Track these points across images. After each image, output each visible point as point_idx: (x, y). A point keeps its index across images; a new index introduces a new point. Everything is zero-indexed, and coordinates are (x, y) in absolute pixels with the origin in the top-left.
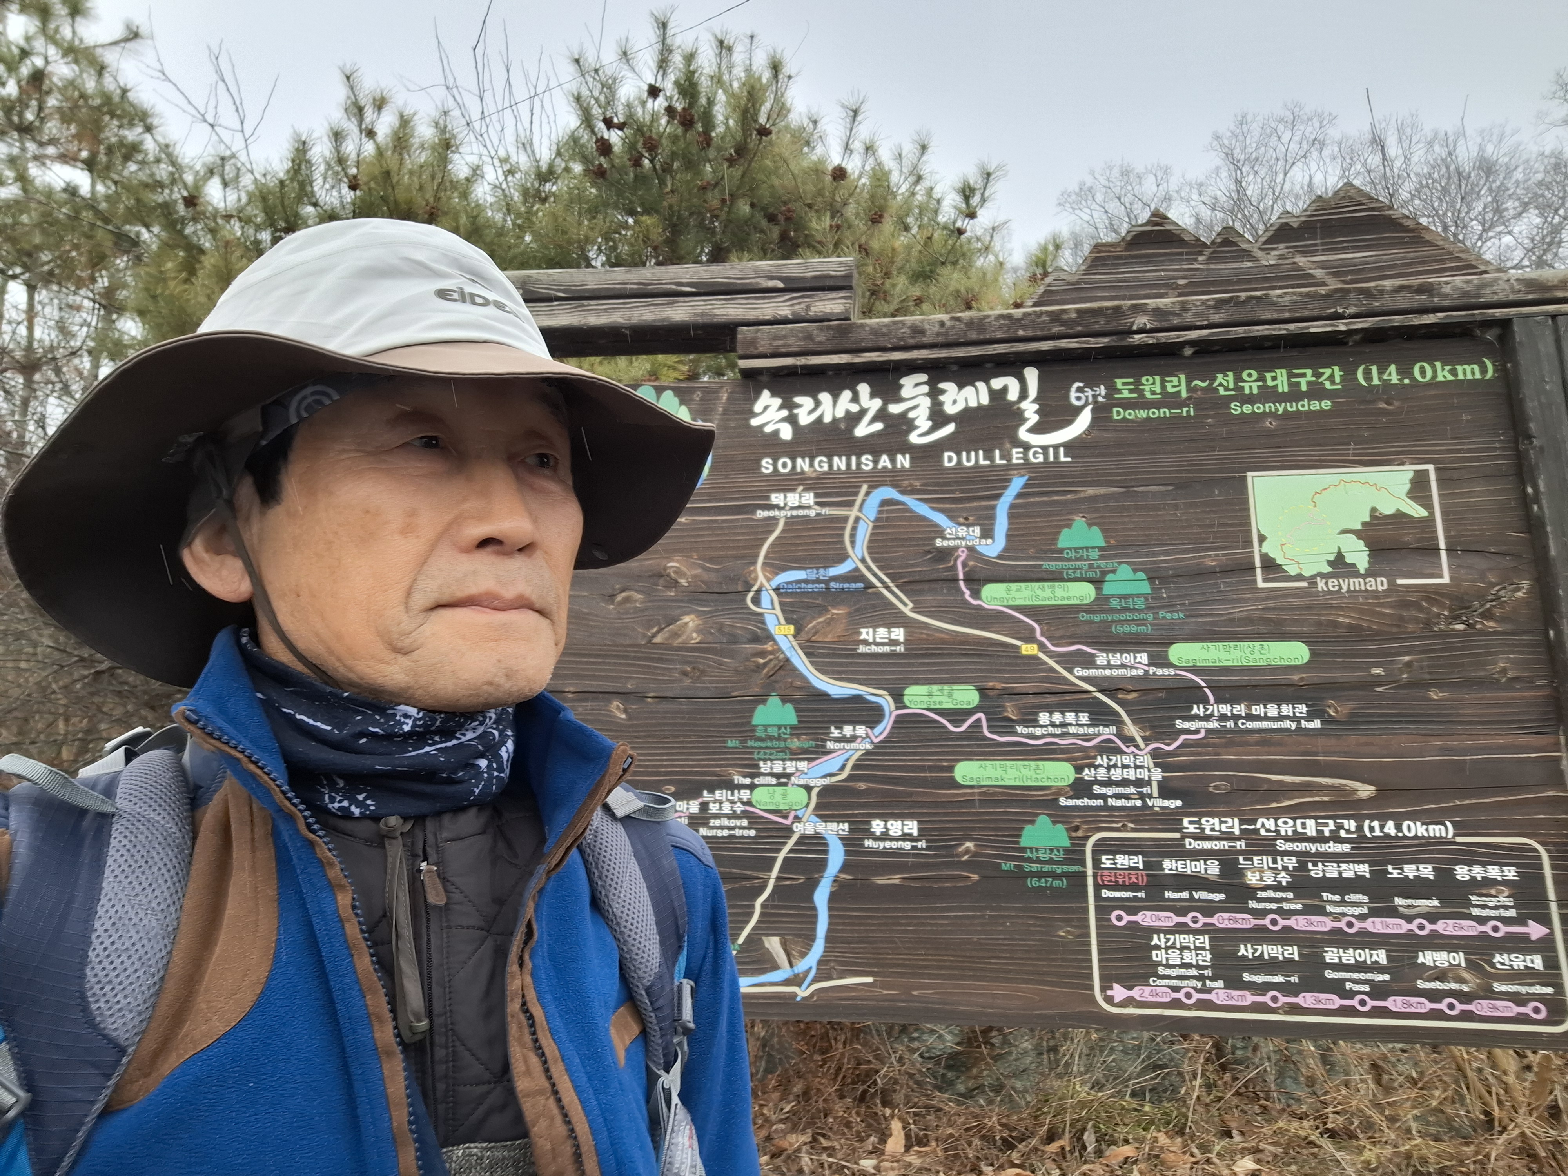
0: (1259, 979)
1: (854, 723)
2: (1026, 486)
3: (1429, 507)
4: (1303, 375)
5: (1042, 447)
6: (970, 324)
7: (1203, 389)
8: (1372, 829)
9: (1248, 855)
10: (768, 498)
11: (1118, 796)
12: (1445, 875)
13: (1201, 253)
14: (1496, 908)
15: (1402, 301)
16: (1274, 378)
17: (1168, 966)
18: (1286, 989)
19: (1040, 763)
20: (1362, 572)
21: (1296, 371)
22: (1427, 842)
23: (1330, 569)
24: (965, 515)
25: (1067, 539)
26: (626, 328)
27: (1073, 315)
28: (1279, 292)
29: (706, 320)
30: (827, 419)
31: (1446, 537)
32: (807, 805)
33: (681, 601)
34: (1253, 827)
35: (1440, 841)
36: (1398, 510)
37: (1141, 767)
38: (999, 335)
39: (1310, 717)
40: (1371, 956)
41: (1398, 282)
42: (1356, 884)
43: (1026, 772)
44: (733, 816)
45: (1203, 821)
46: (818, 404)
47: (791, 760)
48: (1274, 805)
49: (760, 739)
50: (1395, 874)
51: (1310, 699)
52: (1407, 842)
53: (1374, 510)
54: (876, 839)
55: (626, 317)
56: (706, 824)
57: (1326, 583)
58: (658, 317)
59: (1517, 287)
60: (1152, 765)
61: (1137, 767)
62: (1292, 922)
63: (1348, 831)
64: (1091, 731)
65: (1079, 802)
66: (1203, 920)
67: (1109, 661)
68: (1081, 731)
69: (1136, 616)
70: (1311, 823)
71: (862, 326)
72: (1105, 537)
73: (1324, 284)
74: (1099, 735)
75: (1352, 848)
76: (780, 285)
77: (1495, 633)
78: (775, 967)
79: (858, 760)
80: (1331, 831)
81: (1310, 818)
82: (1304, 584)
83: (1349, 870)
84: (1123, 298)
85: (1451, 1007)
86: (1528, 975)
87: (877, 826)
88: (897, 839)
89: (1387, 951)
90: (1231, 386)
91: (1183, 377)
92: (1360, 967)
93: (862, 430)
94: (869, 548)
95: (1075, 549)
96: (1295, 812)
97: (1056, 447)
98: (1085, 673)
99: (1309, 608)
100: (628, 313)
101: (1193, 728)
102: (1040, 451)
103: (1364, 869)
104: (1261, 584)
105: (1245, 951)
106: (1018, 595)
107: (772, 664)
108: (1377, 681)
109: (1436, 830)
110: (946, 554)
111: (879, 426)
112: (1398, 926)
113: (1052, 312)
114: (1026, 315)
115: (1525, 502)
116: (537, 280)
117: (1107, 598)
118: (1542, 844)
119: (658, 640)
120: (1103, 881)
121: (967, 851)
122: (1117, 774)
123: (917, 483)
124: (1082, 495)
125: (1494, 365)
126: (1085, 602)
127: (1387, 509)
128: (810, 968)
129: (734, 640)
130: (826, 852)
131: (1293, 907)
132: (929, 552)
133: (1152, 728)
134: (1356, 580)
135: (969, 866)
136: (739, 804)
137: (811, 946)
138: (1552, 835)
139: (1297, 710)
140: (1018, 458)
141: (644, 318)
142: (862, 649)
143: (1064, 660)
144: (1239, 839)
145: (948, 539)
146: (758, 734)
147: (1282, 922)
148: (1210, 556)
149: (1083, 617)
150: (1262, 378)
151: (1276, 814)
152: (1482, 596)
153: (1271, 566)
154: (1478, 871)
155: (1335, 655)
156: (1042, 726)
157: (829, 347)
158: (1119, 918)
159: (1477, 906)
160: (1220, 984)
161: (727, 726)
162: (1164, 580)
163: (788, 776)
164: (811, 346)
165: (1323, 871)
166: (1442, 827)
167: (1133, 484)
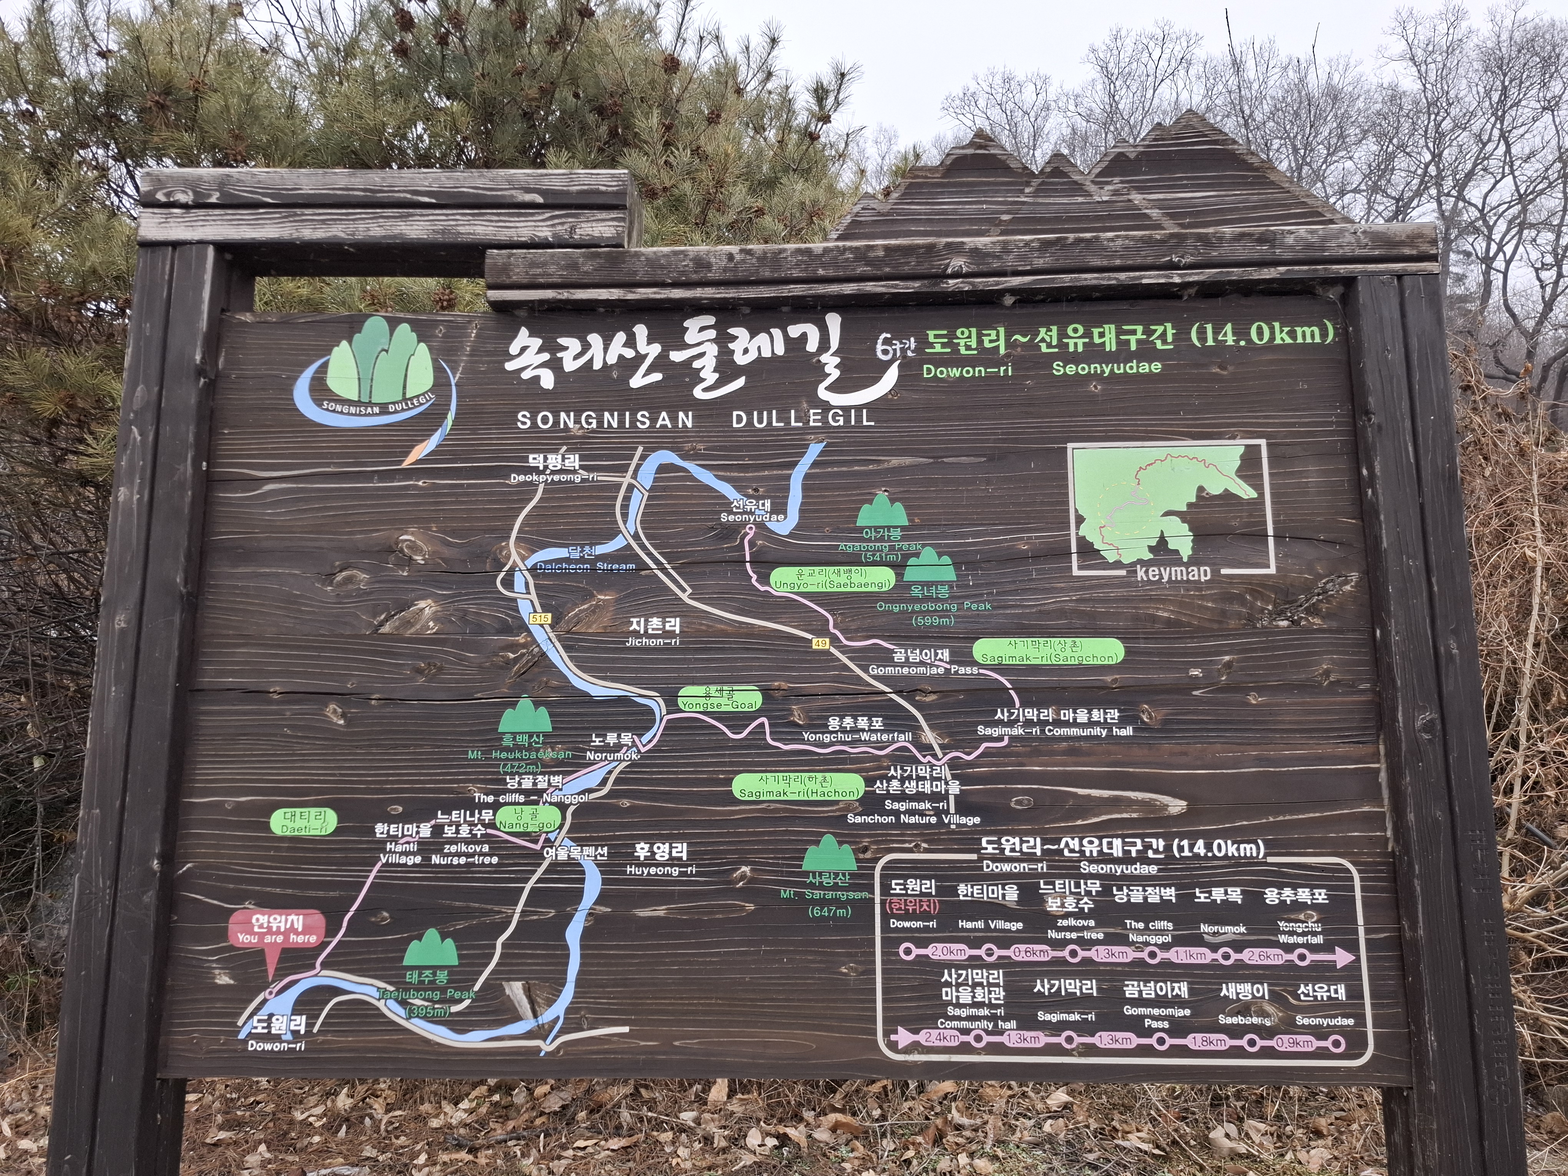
0: (1054, 1018)
1: (619, 729)
2: (822, 453)
3: (1259, 488)
4: (1134, 332)
5: (841, 408)
6: (763, 258)
7: (1023, 345)
8: (1181, 849)
9: (1050, 879)
10: (526, 459)
11: (911, 813)
12: (1254, 899)
13: (1028, 184)
14: (1304, 934)
15: (1243, 252)
16: (1102, 335)
17: (959, 1005)
18: (1083, 1028)
19: (828, 775)
20: (1185, 560)
21: (1125, 327)
22: (1236, 862)
23: (1151, 556)
24: (754, 485)
25: (867, 517)
26: (350, 245)
27: (881, 253)
28: (1110, 235)
29: (449, 239)
30: (597, 365)
31: (1274, 522)
32: (561, 827)
33: (417, 582)
34: (1056, 847)
35: (1251, 861)
36: (1226, 490)
37: (939, 779)
38: (796, 273)
39: (1123, 722)
40: (1173, 989)
41: (1238, 229)
42: (1162, 910)
43: (812, 786)
44: (472, 840)
45: (1003, 840)
46: (586, 347)
47: (543, 773)
48: (1079, 822)
49: (508, 749)
50: (1202, 898)
51: (1124, 704)
52: (1216, 863)
53: (1201, 489)
54: (639, 865)
55: (349, 231)
56: (440, 851)
57: (1147, 572)
58: (389, 233)
59: (1364, 240)
60: (949, 777)
61: (933, 779)
62: (1092, 954)
63: (1156, 851)
64: (885, 737)
65: (869, 819)
66: (998, 952)
67: (907, 658)
68: (874, 738)
69: (939, 607)
70: (1117, 842)
71: (637, 255)
72: (908, 515)
73: (1159, 227)
74: (893, 742)
75: (1159, 870)
76: (540, 200)
77: (1320, 631)
78: (517, 1018)
79: (621, 772)
80: (1138, 851)
81: (1117, 836)
82: (1123, 573)
83: (1154, 895)
84: (939, 234)
85: (1252, 1043)
86: (1331, 1007)
87: (642, 850)
88: (664, 865)
89: (1189, 983)
90: (1054, 343)
91: (1002, 330)
92: (1160, 1002)
93: (637, 381)
94: (642, 522)
95: (876, 528)
96: (1102, 830)
97: (859, 408)
98: (881, 671)
99: (1126, 600)
100: (352, 226)
101: (995, 735)
102: (841, 413)
103: (1170, 893)
104: (1076, 572)
105: (1042, 987)
106: (810, 580)
107: (524, 660)
108: (1195, 683)
109: (1248, 849)
110: (733, 531)
111: (657, 377)
112: (1201, 956)
113: (857, 248)
114: (826, 250)
115: (1359, 485)
116: (239, 181)
117: (909, 585)
118: (1354, 863)
119: (386, 629)
120: (891, 909)
121: (743, 877)
122: (911, 788)
123: (701, 446)
124: (886, 465)
125: (1335, 329)
126: (884, 589)
127: (1215, 489)
128: (558, 1018)
129: (480, 629)
130: (582, 881)
131: (1094, 936)
132: (712, 528)
133: (950, 735)
134: (1178, 569)
135: (747, 893)
136: (479, 826)
137: (561, 991)
138: (1365, 854)
139: (1109, 716)
140: (815, 421)
141: (371, 233)
142: (632, 642)
143: (859, 656)
144: (1040, 861)
145: (735, 514)
146: (504, 744)
147: (1082, 954)
148: (1022, 539)
149: (882, 606)
150: (1088, 334)
151: (1080, 832)
152: (1308, 589)
153: (1088, 551)
154: (1288, 894)
155: (1150, 654)
156: (832, 732)
157: (597, 279)
158: (908, 952)
159: (1284, 933)
160: (1013, 1024)
161: (471, 733)
162: (972, 565)
163: (540, 792)
164: (575, 277)
165: (1128, 895)
166: (1253, 846)
167: (940, 454)
